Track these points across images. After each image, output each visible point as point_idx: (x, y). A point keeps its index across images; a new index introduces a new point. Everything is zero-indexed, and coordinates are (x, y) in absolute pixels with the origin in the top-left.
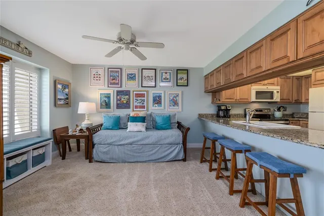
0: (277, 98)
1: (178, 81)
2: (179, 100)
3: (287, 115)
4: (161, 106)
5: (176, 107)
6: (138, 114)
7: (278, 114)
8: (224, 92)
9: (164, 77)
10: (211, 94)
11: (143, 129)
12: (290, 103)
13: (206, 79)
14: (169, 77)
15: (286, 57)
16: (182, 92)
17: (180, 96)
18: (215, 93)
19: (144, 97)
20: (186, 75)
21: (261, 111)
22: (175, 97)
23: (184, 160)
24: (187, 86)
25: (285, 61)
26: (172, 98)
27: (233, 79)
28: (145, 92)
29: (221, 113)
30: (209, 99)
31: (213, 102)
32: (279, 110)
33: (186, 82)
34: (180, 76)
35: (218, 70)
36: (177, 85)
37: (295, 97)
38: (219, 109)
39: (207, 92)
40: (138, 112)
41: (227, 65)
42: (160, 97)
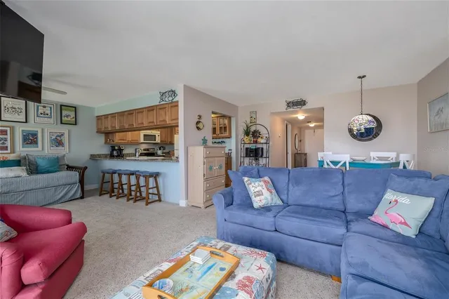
0: (158, 140)
1: (63, 118)
2: (65, 139)
3: (165, 153)
4: (38, 147)
5: (60, 148)
6: (6, 158)
7: (160, 152)
8: (117, 134)
9: (40, 111)
10: (103, 135)
11: (24, 174)
12: (166, 144)
13: (98, 119)
14: (49, 112)
15: (153, 122)
16: (69, 131)
17: (66, 135)
18: (108, 134)
19: (7, 134)
20: (74, 113)
21: (148, 150)
22: (60, 136)
23: (82, 197)
24: (76, 124)
25: (153, 124)
26: (54, 137)
27: (127, 126)
28: (8, 129)
29: (115, 153)
30: (102, 139)
31: (106, 142)
32: (160, 149)
33: (74, 119)
34: (64, 113)
35: (113, 115)
36: (61, 123)
37: (169, 141)
38: (113, 149)
39: (99, 132)
40: (6, 156)
41: (122, 114)
42: (35, 135)
